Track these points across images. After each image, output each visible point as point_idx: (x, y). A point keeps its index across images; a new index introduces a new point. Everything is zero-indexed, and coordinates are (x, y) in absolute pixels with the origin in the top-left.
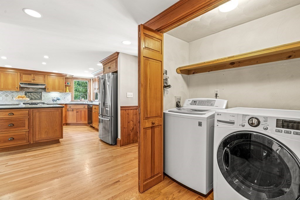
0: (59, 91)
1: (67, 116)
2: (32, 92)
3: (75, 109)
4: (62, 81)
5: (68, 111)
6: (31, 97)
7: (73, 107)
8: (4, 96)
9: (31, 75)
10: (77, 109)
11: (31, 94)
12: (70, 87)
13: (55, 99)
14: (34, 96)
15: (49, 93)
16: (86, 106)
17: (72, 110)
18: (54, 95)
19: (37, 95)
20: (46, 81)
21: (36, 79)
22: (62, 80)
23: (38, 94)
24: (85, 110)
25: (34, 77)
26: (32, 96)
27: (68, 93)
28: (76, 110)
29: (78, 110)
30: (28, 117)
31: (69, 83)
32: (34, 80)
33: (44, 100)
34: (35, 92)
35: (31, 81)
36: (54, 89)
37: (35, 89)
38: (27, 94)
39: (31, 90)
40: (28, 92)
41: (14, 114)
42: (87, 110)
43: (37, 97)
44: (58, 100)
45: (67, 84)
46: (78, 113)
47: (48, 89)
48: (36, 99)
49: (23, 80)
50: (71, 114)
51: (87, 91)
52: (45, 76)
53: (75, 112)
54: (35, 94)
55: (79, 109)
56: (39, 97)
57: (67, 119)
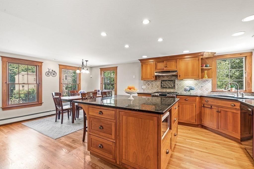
0: (192, 78)
1: (202, 114)
2: (166, 81)
3: (215, 106)
4: (197, 64)
5: (204, 107)
6: (165, 85)
7: (211, 102)
8: (147, 85)
9: (164, 62)
10: (218, 107)
11: (166, 83)
12: (210, 70)
13: (188, 88)
14: (168, 85)
15: (182, 81)
16: (238, 105)
17: (210, 107)
18: (188, 83)
19: (171, 84)
20: (178, 66)
21: (168, 66)
22: (197, 62)
23: (172, 82)
24: (235, 111)
25: (166, 64)
26: (167, 85)
27: (207, 80)
28: (216, 108)
29: (220, 109)
30: (115, 121)
31: (208, 65)
32: (166, 67)
33: (177, 89)
34: (169, 81)
35: (164, 69)
36: (187, 76)
37: (169, 77)
38: (163, 83)
39: (166, 79)
40: (163, 81)
41: (102, 114)
42: (239, 112)
43: (171, 86)
44: (192, 89)
45: (205, 67)
46: (220, 114)
47: (179, 76)
48: (170, 88)
49: (158, 68)
50: (208, 112)
51: (242, 75)
52: (176, 60)
53: (215, 111)
54: (169, 82)
55: (222, 107)
56: (172, 85)
57: (202, 118)
